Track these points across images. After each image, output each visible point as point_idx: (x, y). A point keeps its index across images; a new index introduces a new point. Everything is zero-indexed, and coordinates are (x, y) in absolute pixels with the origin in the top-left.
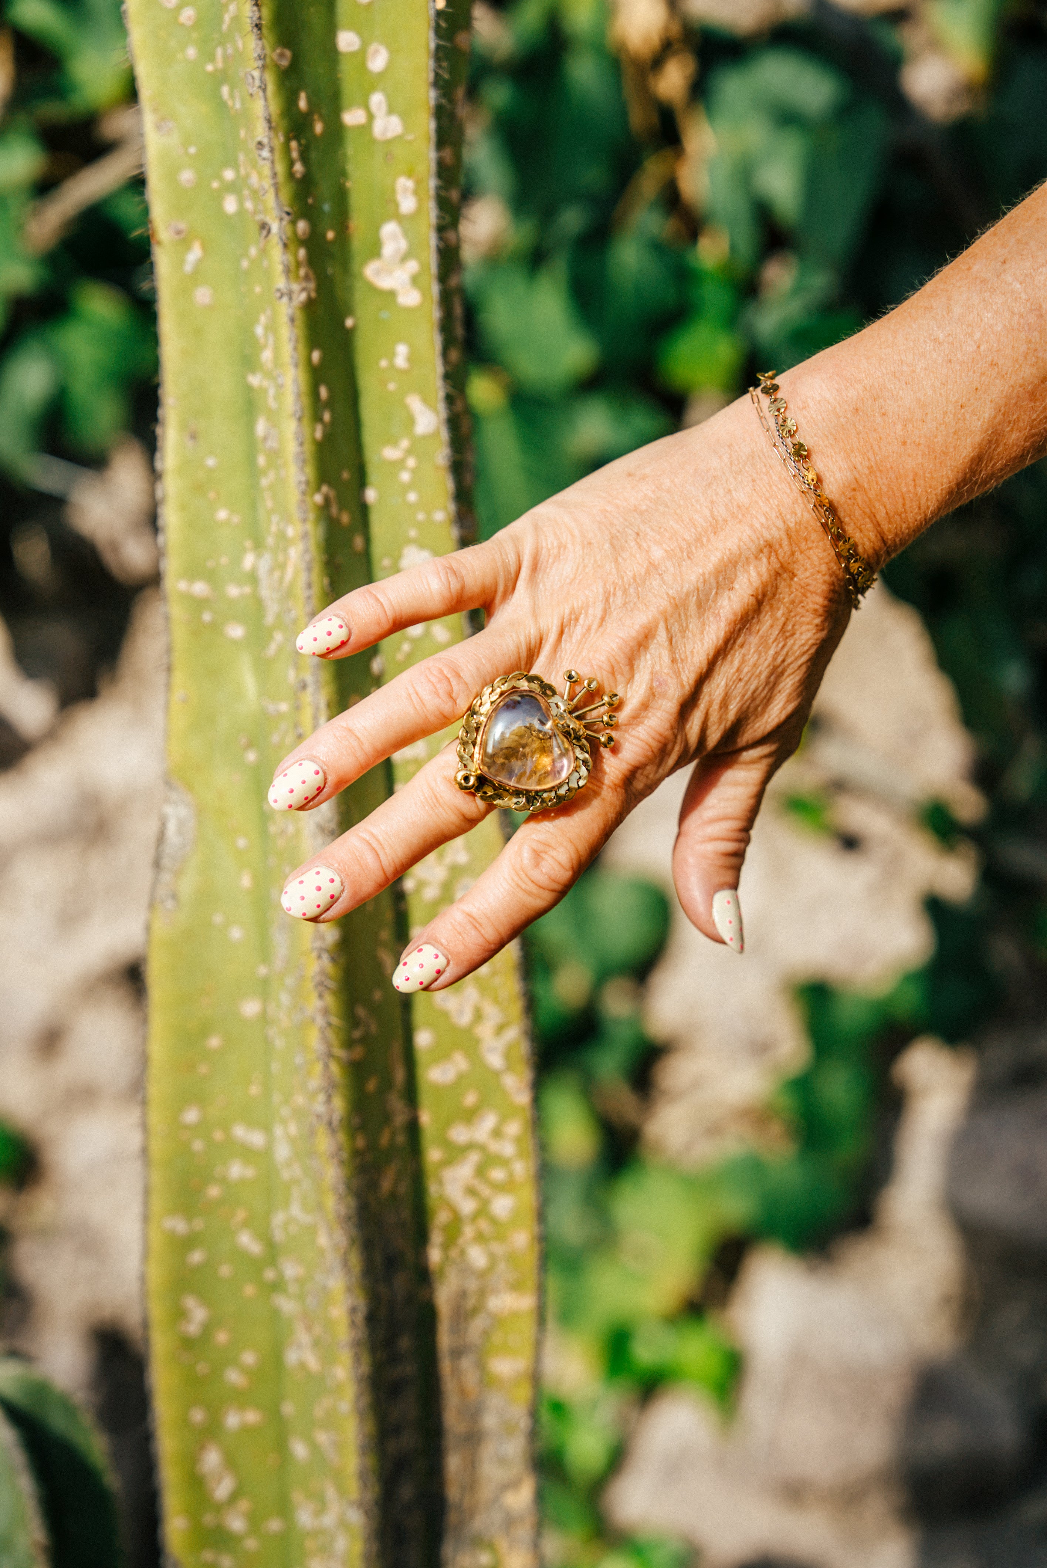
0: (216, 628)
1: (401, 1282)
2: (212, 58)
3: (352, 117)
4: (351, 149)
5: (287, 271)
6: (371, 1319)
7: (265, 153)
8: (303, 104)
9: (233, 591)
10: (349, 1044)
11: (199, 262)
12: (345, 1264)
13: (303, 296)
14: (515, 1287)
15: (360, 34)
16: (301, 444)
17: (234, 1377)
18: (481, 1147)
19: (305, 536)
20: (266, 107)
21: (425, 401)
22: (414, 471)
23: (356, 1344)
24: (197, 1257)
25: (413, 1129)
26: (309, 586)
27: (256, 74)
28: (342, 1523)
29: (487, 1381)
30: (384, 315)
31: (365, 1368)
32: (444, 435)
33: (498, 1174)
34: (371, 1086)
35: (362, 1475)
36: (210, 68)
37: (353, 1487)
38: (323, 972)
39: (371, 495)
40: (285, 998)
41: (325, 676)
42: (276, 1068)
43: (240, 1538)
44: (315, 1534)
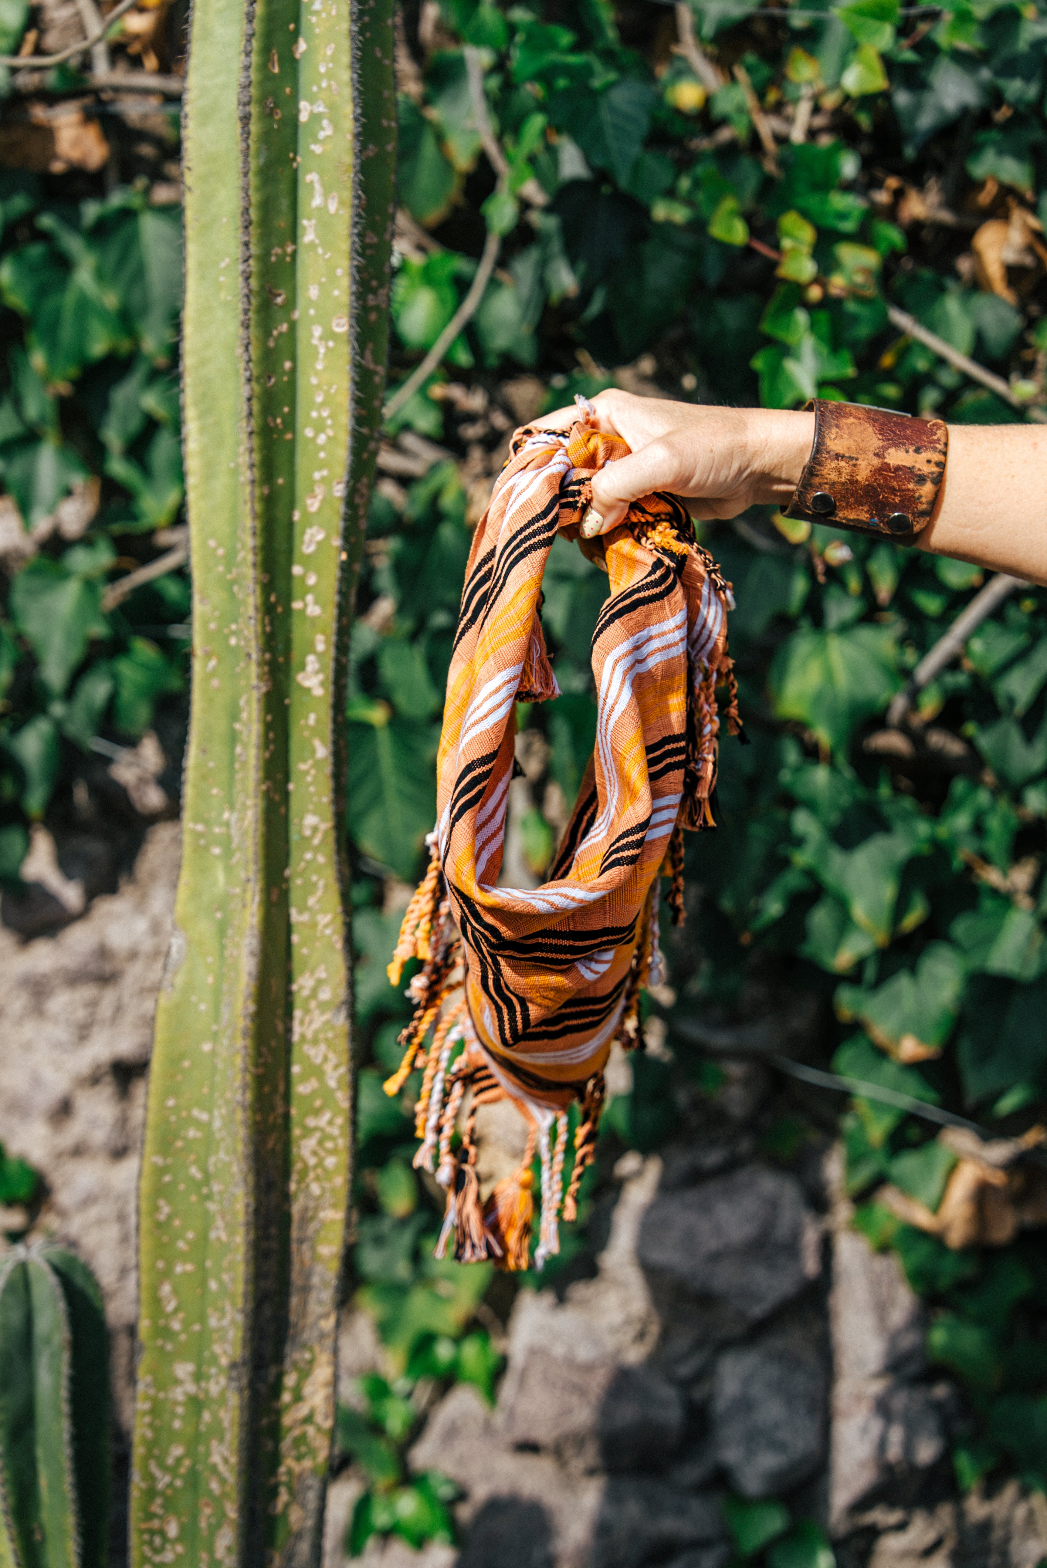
0: (206, 848)
1: (273, 1198)
2: (230, 572)
3: (297, 605)
4: (295, 620)
5: (258, 677)
6: (257, 1212)
7: (253, 622)
8: (273, 599)
9: (217, 830)
10: (257, 1065)
11: (215, 667)
12: (245, 1181)
13: (265, 689)
14: (334, 1206)
15: (303, 567)
16: (258, 760)
17: (181, 1245)
18: (322, 1130)
19: (256, 805)
20: (255, 601)
21: (323, 742)
22: (315, 777)
23: (247, 1224)
24: (167, 1178)
25: (287, 1116)
26: (255, 831)
27: (251, 586)
28: (233, 1322)
29: (315, 1257)
30: (305, 699)
31: (252, 1237)
32: (330, 760)
33: (329, 1145)
34: (267, 1089)
35: (245, 1294)
36: (229, 577)
37: (240, 1302)
38: (246, 1027)
39: (291, 787)
40: (225, 1041)
41: (260, 876)
42: (218, 1078)
43: (177, 1334)
44: (217, 1330)
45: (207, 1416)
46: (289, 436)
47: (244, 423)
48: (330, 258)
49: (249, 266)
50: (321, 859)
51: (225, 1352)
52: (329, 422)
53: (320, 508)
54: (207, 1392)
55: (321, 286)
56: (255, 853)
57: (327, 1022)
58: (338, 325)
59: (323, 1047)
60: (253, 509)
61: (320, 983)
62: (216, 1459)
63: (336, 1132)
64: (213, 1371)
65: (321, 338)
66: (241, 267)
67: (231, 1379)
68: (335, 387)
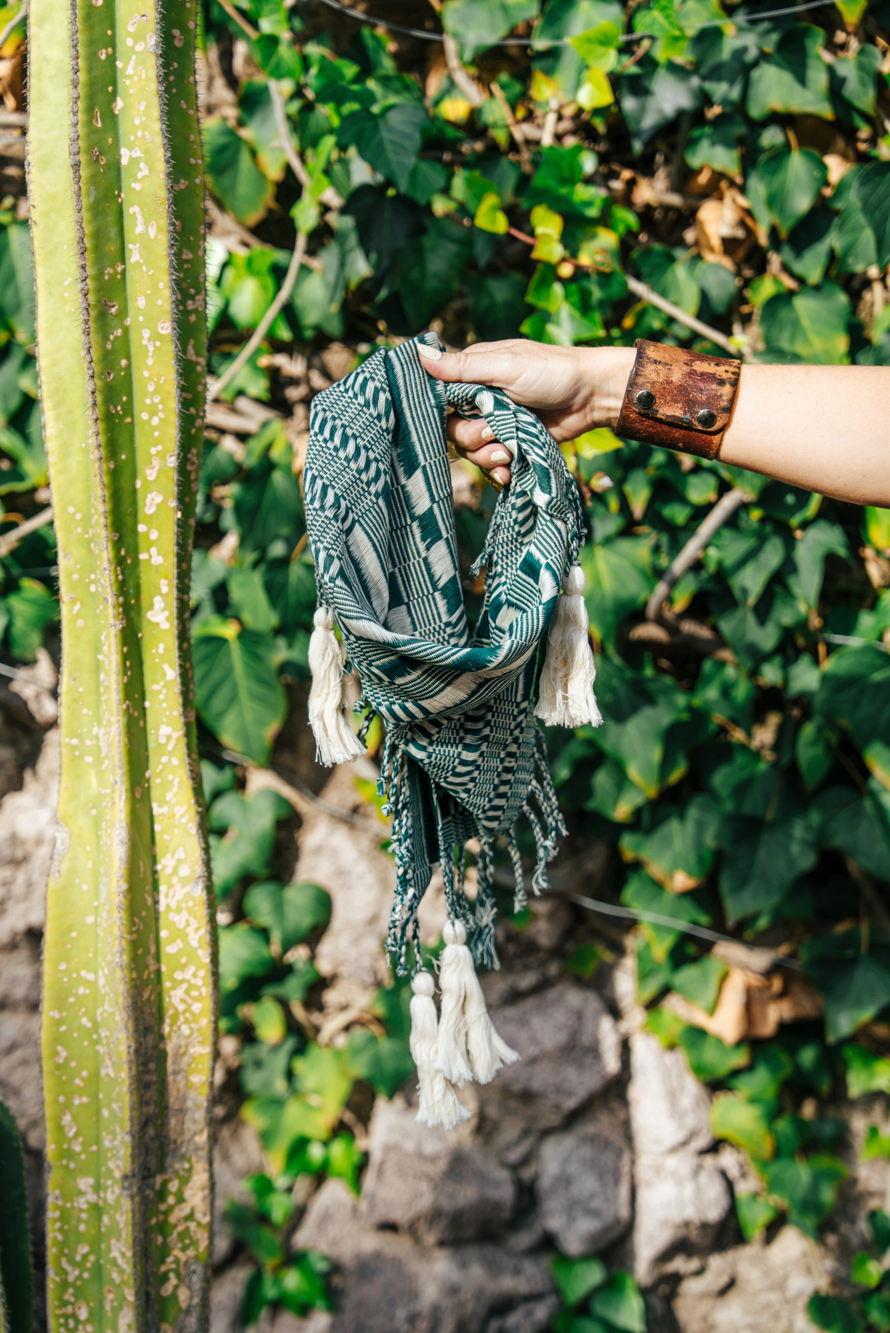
0: (81, 757)
1: (150, 1039)
2: (88, 533)
3: (143, 556)
4: (142, 568)
5: (114, 617)
6: (137, 1051)
7: (107, 572)
8: (123, 553)
9: (88, 743)
10: (131, 933)
11: (79, 610)
12: (127, 1027)
13: (121, 626)
14: (203, 1043)
15: (147, 525)
16: (118, 684)
17: (78, 1081)
18: (188, 981)
19: (118, 721)
20: (108, 555)
21: (171, 666)
22: (166, 695)
23: (130, 1062)
24: (63, 1028)
25: (158, 972)
26: (119, 741)
27: (105, 543)
28: (123, 1142)
29: (189, 1085)
30: (154, 632)
31: (134, 1071)
32: (178, 680)
33: (195, 993)
34: (140, 952)
35: (132, 1119)
36: (86, 536)
37: (127, 1126)
38: (120, 902)
39: (147, 704)
40: (104, 915)
41: (125, 778)
42: (100, 945)
43: (79, 1154)
44: (110, 1149)
45: (106, 1219)
46: (128, 420)
47: (90, 412)
48: (153, 274)
49: (86, 284)
50: (175, 761)
51: (118, 1167)
52: (160, 407)
53: (157, 477)
54: (105, 1200)
55: (147, 296)
56: (120, 760)
57: (188, 893)
58: (163, 328)
59: (185, 914)
60: (102, 482)
61: (179, 862)
62: (115, 1254)
63: (199, 982)
64: (109, 1182)
65: (149, 339)
66: (80, 286)
67: (124, 1188)
68: (163, 378)
